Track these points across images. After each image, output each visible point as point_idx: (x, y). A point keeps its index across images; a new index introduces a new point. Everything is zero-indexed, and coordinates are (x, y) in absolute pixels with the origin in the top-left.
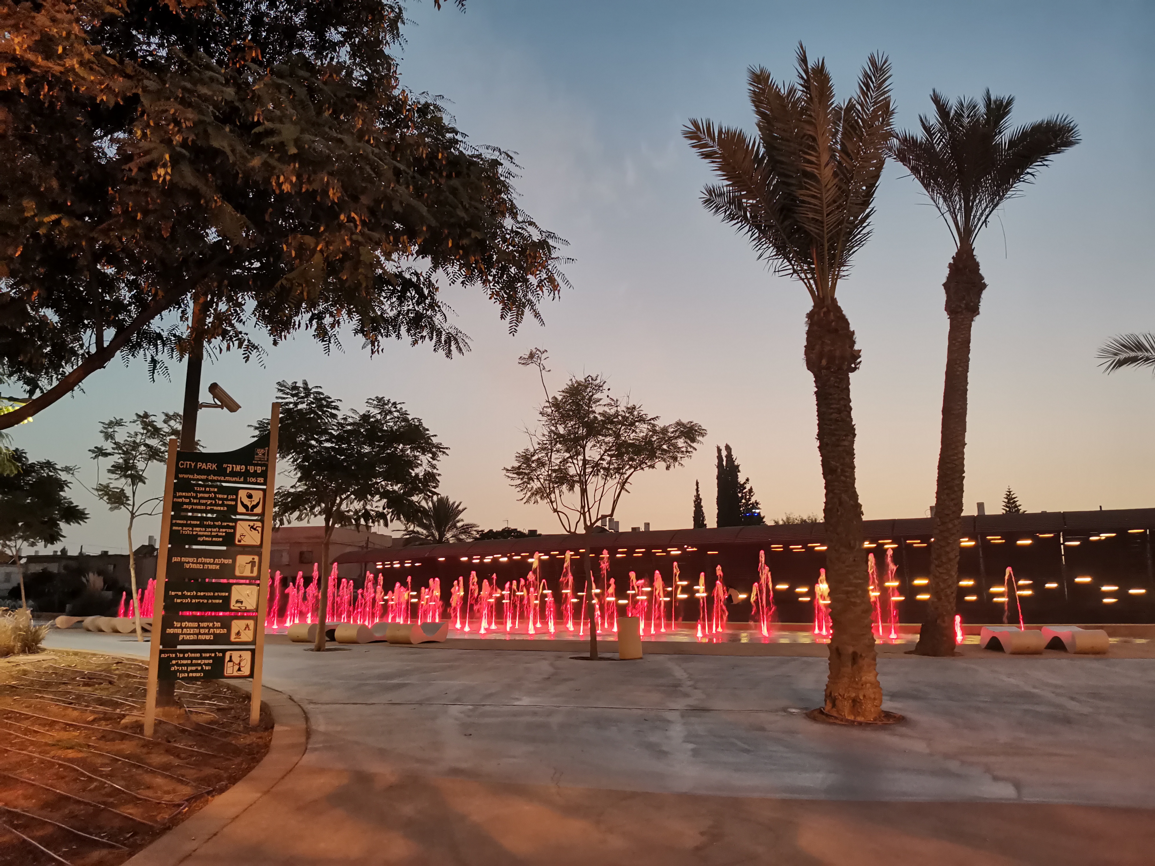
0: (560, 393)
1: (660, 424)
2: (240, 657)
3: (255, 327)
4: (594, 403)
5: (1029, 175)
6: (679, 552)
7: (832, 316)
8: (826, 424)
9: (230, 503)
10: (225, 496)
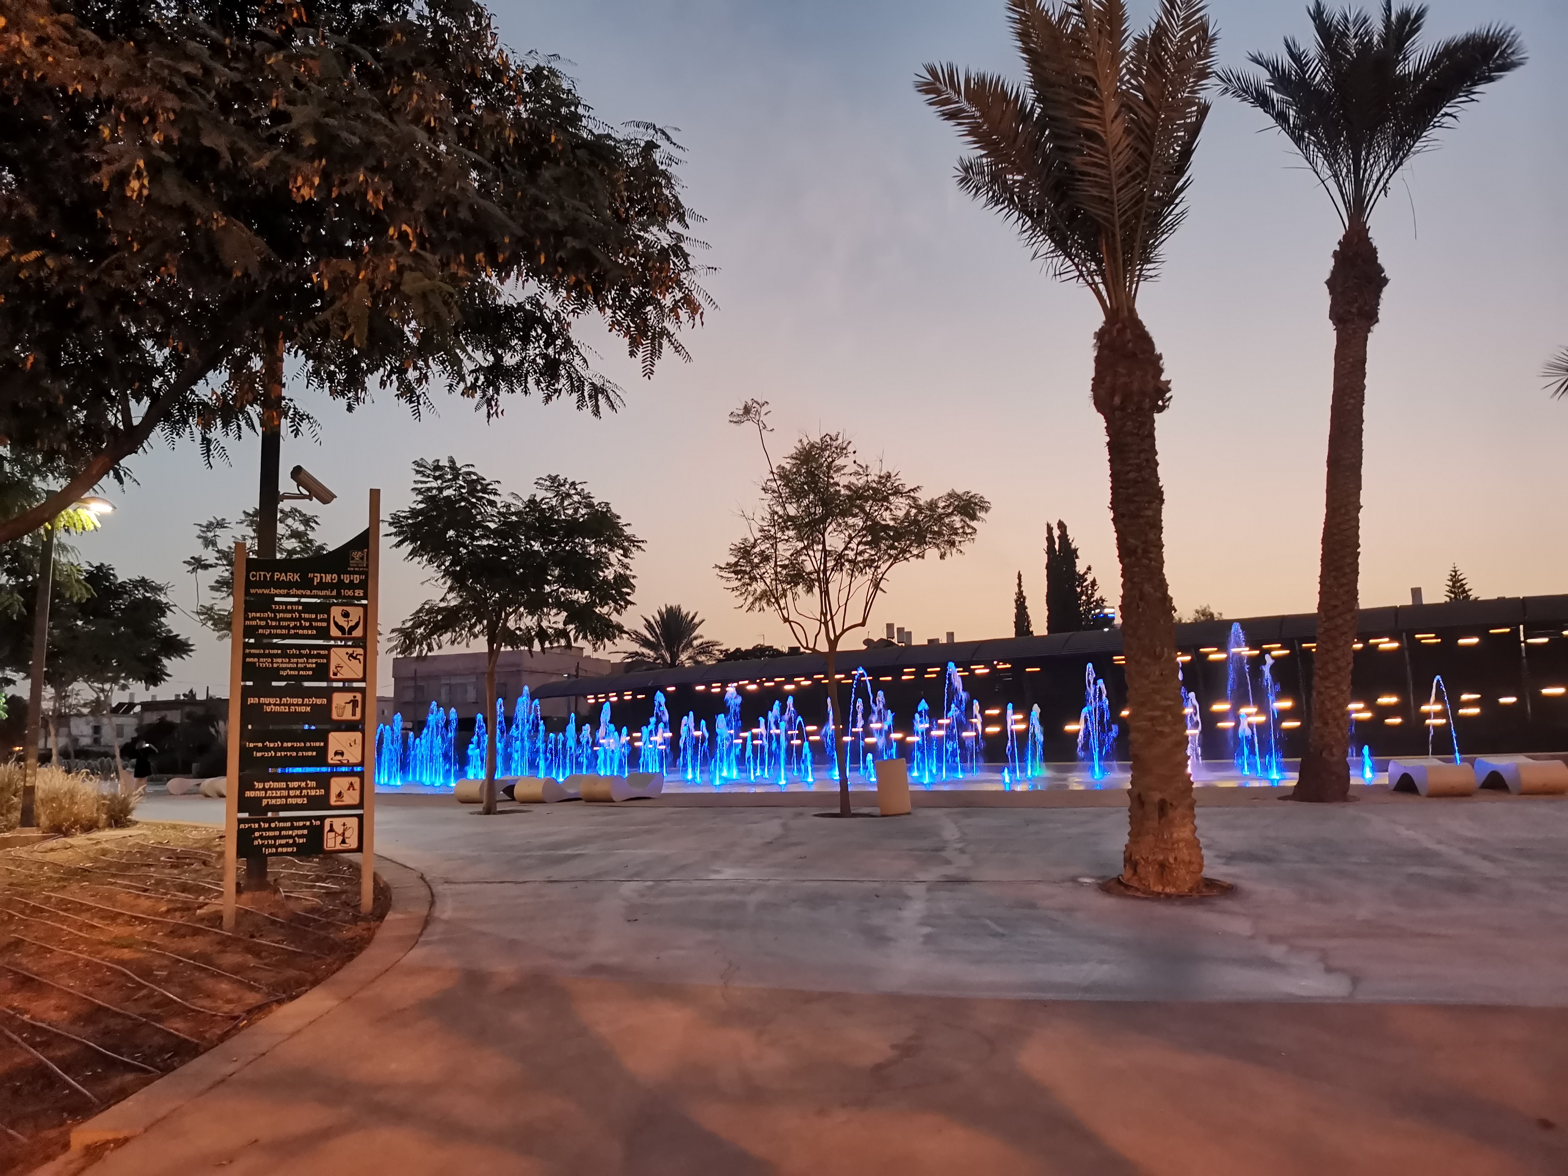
0: (789, 460)
1: (924, 498)
2: (344, 825)
3: (307, 387)
4: (835, 472)
5: (1447, 117)
6: (987, 671)
7: (1129, 335)
8: (1121, 488)
9: (319, 624)
10: (314, 616)
